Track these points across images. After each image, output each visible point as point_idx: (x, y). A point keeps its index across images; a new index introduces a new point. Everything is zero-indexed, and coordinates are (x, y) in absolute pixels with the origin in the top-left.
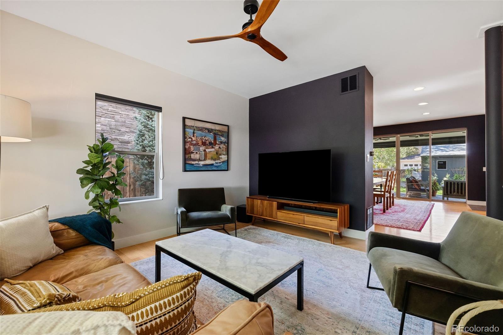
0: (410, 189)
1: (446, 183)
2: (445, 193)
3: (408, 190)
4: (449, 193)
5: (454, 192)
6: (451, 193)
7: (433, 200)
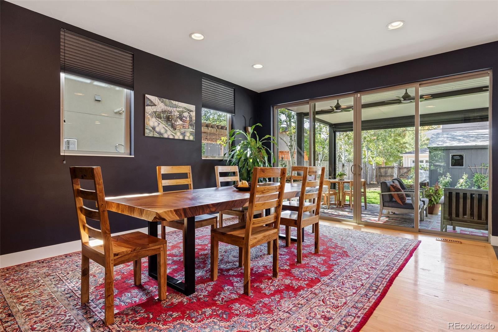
0: (386, 204)
1: (448, 195)
2: (447, 216)
3: (383, 206)
4: (454, 215)
5: (465, 214)
6: (457, 215)
7: (421, 232)
